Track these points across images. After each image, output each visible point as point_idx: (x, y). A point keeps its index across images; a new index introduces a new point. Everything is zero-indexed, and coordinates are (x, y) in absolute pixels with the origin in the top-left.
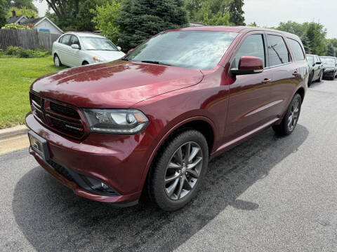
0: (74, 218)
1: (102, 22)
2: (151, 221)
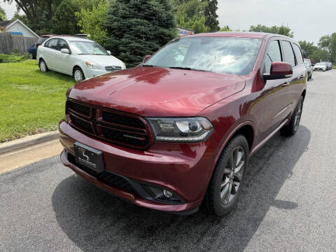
0: (128, 230)
1: (88, 26)
2: (206, 227)
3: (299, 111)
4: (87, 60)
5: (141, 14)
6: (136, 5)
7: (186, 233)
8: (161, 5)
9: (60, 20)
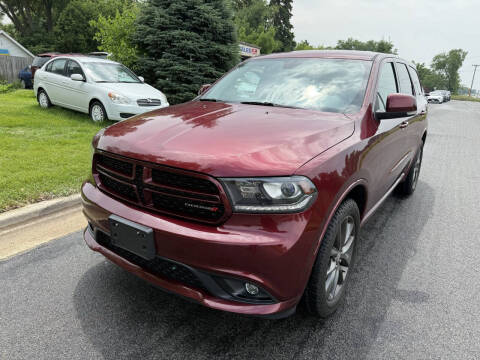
1: (110, 40)
3: (418, 161)
4: (109, 91)
5: (187, 24)
6: (179, 10)
7: (278, 344)
8: (216, 12)
9: (66, 32)
